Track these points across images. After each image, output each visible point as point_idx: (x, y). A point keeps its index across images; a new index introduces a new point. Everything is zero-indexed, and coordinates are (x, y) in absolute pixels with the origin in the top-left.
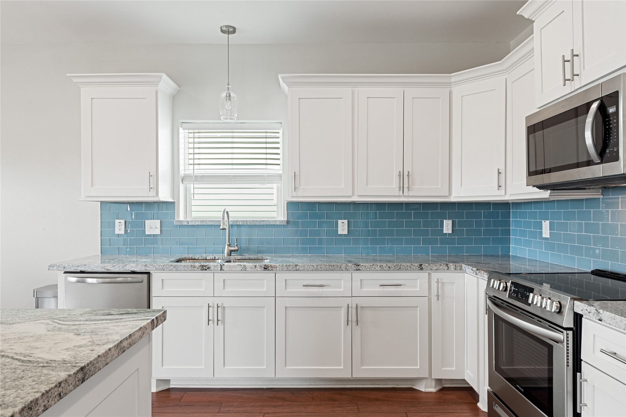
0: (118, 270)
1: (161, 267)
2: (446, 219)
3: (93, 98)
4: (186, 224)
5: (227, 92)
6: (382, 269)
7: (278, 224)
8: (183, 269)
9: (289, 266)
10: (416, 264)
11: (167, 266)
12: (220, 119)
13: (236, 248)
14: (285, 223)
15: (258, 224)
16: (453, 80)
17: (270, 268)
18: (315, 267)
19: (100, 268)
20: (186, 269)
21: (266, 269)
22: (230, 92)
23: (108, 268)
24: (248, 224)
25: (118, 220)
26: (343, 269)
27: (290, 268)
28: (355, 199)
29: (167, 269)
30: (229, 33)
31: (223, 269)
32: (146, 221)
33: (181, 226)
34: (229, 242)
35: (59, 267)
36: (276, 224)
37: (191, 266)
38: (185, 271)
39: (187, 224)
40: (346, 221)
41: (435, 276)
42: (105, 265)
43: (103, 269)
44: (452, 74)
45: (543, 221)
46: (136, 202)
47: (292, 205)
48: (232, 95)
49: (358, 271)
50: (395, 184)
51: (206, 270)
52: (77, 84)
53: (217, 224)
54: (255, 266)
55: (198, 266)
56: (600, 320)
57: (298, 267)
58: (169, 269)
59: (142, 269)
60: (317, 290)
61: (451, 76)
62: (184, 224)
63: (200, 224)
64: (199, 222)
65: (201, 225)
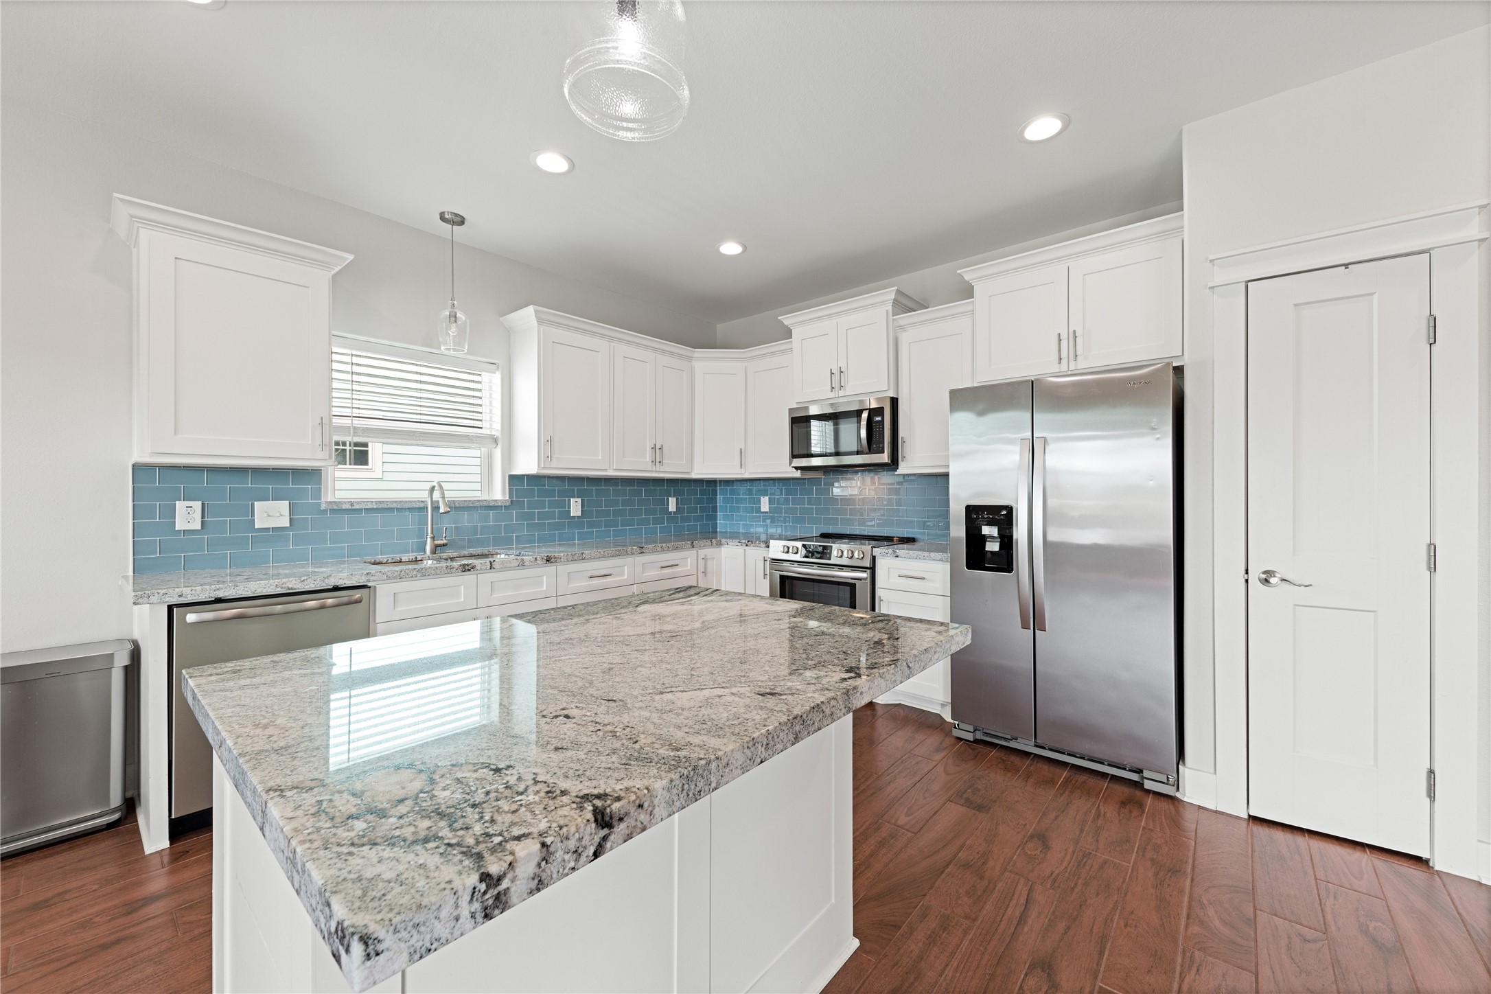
0: (313, 586)
1: (396, 574)
2: (671, 496)
3: (179, 259)
4: (348, 506)
5: (450, 310)
6: (663, 550)
7: (500, 504)
8: (433, 572)
9: (575, 554)
10: (689, 542)
11: (407, 571)
12: (440, 349)
13: (445, 541)
14: (508, 504)
15: (472, 505)
16: (696, 355)
17: (553, 560)
18: (602, 553)
19: (272, 587)
20: (438, 572)
21: (548, 561)
22: (456, 310)
23: (290, 586)
24: (457, 505)
25: (182, 502)
26: (629, 553)
27: (576, 558)
28: (611, 473)
29: (407, 576)
30: (453, 223)
31: (494, 566)
32: (255, 503)
33: (337, 510)
34: (432, 533)
35: (167, 596)
36: (497, 505)
37: (447, 567)
38: (437, 576)
39: (350, 507)
40: (579, 500)
41: (702, 552)
42: (284, 580)
43: (279, 589)
44: (696, 350)
45: (762, 498)
46: (230, 468)
47: (515, 480)
48: (458, 315)
49: (643, 554)
50: (648, 458)
51: (469, 570)
52: (134, 219)
53: (422, 505)
54: (536, 559)
55: (457, 567)
56: (897, 557)
57: (584, 556)
58: (411, 575)
59: (361, 581)
60: (601, 581)
61: (694, 351)
62: (344, 508)
63: (375, 507)
64: (374, 503)
65: (376, 509)
